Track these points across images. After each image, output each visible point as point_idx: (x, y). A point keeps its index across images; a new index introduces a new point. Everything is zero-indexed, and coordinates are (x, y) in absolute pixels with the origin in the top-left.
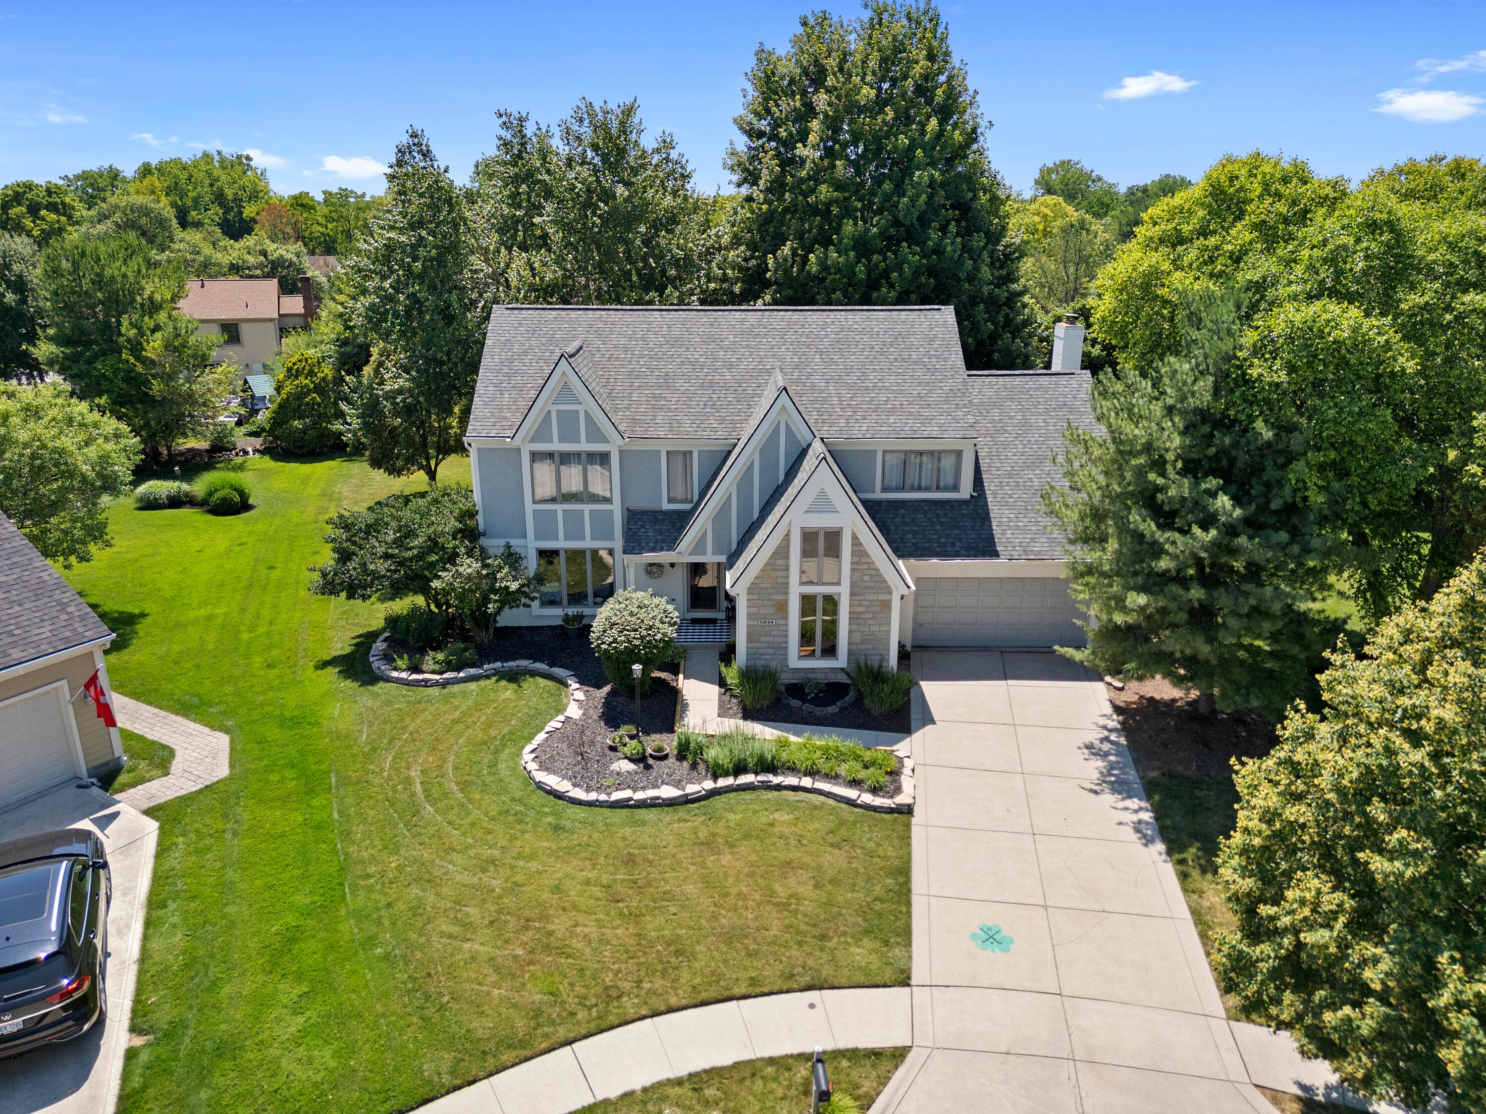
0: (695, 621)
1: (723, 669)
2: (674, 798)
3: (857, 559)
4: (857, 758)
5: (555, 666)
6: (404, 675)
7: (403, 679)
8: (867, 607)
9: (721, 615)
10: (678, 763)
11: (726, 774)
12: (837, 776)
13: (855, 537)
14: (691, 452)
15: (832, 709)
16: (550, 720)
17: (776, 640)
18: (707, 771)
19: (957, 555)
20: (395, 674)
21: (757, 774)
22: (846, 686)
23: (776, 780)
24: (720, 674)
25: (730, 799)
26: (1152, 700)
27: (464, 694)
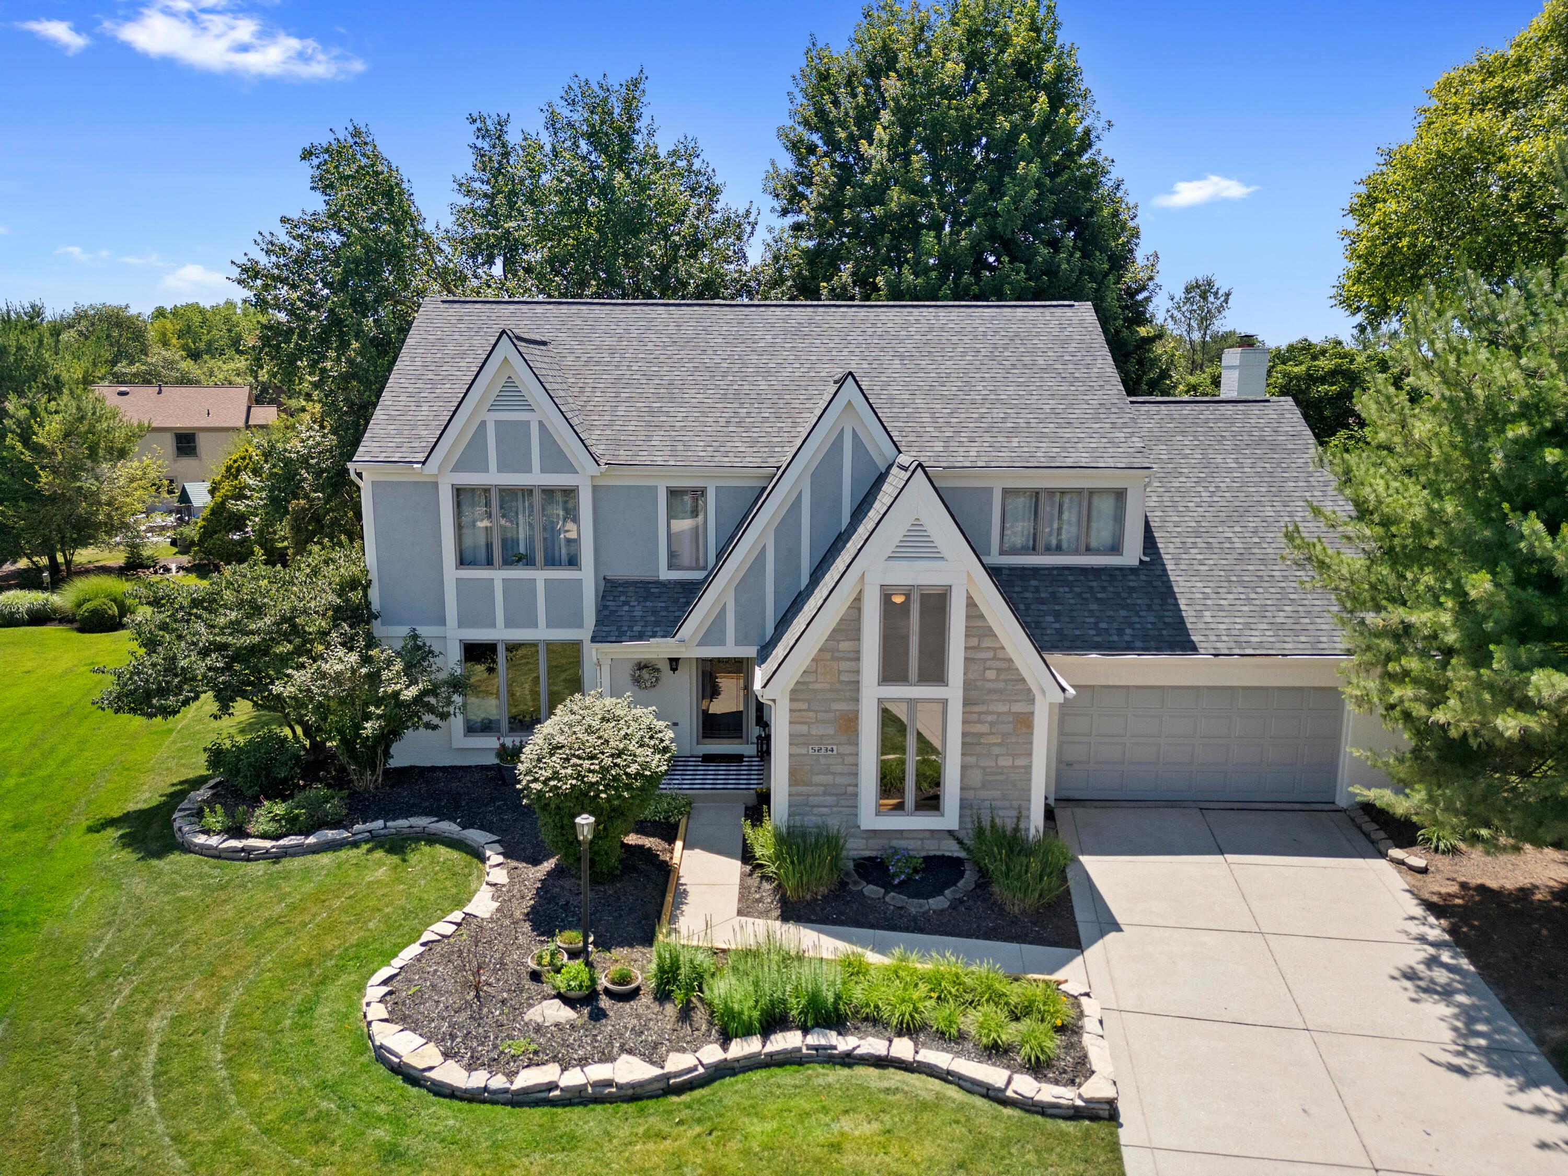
0: (708, 758)
1: (748, 830)
2: (642, 1084)
3: (974, 642)
4: (996, 998)
5: (471, 826)
6: (214, 841)
7: (210, 847)
8: (992, 724)
9: (749, 749)
10: (656, 1007)
11: (747, 1032)
12: (961, 1037)
13: (971, 604)
14: (703, 492)
15: (938, 903)
16: (439, 919)
17: (839, 780)
18: (711, 1023)
19: (1128, 648)
20: (201, 839)
21: (806, 1031)
22: (958, 862)
23: (844, 1044)
24: (745, 840)
25: (753, 1085)
26: (1482, 889)
27: (307, 872)
